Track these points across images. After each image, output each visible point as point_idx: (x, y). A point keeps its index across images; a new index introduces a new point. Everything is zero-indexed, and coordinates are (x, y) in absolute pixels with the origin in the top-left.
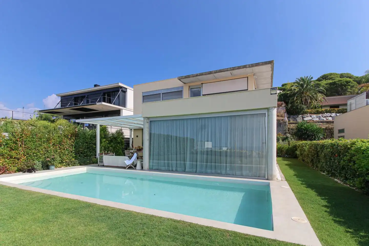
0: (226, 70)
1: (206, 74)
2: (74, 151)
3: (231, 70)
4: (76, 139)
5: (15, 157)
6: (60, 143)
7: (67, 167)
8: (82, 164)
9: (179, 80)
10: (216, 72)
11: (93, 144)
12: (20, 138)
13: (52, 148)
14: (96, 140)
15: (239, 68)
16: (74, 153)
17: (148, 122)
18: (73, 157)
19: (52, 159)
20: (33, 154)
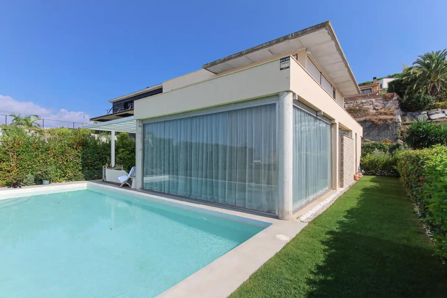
0: (261, 46)
1: (235, 57)
2: (81, 162)
3: (268, 45)
4: (83, 149)
5: (5, 170)
6: (63, 153)
7: (69, 181)
8: (88, 178)
9: (205, 68)
10: (248, 52)
11: (107, 155)
12: (12, 148)
13: (52, 159)
14: (111, 150)
15: (278, 41)
16: (80, 165)
17: (140, 126)
18: (80, 170)
19: (45, 172)
20: (28, 166)
